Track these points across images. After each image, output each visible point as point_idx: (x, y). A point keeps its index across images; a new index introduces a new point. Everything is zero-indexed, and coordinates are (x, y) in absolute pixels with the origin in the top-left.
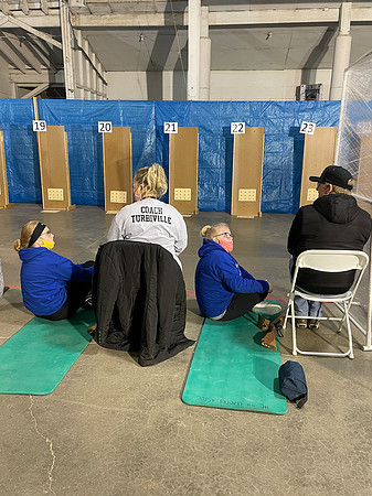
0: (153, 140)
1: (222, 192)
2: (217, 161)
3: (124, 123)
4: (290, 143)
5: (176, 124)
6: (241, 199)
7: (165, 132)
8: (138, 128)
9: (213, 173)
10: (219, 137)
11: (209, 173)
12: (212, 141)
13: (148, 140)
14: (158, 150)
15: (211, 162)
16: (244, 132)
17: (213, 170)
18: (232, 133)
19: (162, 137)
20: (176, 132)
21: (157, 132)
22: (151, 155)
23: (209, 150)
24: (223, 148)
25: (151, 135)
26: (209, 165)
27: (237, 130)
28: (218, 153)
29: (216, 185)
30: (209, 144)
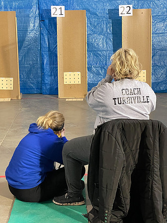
0: (37, 24)
2: (103, 43)
3: (6, 8)
5: (63, 7)
7: (52, 16)
8: (20, 12)
9: (100, 55)
10: (104, 19)
11: (96, 55)
12: (98, 24)
13: (31, 24)
14: (43, 34)
15: (98, 44)
16: (131, 15)
17: (100, 53)
18: (120, 15)
19: (47, 21)
20: (64, 16)
21: (41, 16)
22: (35, 40)
23: (94, 33)
24: (110, 30)
25: (35, 20)
26: (95, 48)
27: (125, 12)
28: (104, 34)
29: (103, 67)
30: (95, 27)
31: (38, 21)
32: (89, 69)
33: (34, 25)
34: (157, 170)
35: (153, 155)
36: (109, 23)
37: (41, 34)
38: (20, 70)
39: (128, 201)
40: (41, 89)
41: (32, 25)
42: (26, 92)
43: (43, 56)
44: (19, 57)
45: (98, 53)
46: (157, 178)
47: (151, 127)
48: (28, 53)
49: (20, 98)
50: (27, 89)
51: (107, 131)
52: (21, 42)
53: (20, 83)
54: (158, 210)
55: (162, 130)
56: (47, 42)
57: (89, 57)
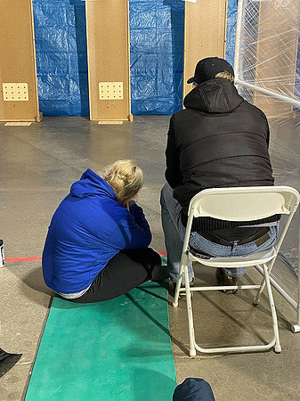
1: (74, 87)
2: (63, 40)
4: (166, 14)
6: (104, 96)
9: (59, 59)
10: (64, 5)
11: (54, 59)
12: (54, 12)
15: (55, 42)
17: (58, 55)
23: (50, 25)
24: (72, 21)
26: (51, 47)
28: (64, 29)
29: (64, 77)
30: (50, 16)
32: (44, 79)
36: (71, 11)
45: (55, 56)
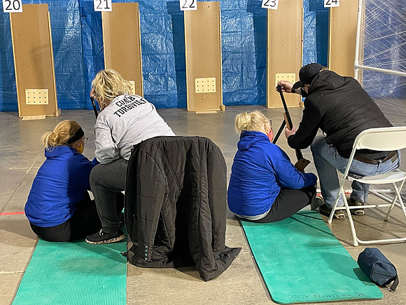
0: (77, 21)
1: (172, 83)
2: (162, 45)
4: (249, 20)
6: (199, 90)
7: (96, 10)
8: (54, 5)
9: (159, 59)
10: (163, 14)
11: (154, 60)
12: (155, 20)
13: (69, 20)
14: (85, 34)
15: (155, 46)
16: (195, 9)
17: (158, 56)
18: (182, 9)
19: (89, 17)
20: (110, 10)
21: (82, 10)
22: (75, 40)
23: (151, 32)
24: (170, 28)
25: (74, 15)
26: (152, 50)
27: (187, 5)
28: (163, 34)
29: (163, 75)
30: (151, 24)
31: (78, 17)
32: (146, 77)
33: (73, 22)
34: (205, 196)
35: (200, 178)
36: (169, 19)
37: (83, 32)
38: (56, 80)
39: (173, 234)
40: (86, 102)
41: (70, 22)
42: (66, 108)
43: (86, 61)
44: (55, 63)
45: (156, 58)
46: (205, 205)
47: (197, 145)
48: (66, 57)
49: (57, 115)
50: (67, 103)
51: (144, 151)
52: (57, 43)
53: (57, 96)
54: (206, 242)
55: (210, 148)
56: (91, 43)
57: (145, 61)
